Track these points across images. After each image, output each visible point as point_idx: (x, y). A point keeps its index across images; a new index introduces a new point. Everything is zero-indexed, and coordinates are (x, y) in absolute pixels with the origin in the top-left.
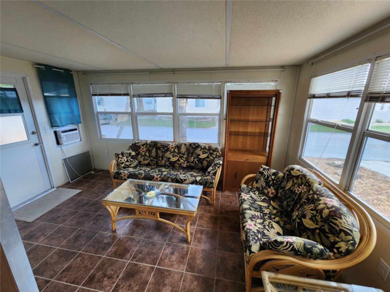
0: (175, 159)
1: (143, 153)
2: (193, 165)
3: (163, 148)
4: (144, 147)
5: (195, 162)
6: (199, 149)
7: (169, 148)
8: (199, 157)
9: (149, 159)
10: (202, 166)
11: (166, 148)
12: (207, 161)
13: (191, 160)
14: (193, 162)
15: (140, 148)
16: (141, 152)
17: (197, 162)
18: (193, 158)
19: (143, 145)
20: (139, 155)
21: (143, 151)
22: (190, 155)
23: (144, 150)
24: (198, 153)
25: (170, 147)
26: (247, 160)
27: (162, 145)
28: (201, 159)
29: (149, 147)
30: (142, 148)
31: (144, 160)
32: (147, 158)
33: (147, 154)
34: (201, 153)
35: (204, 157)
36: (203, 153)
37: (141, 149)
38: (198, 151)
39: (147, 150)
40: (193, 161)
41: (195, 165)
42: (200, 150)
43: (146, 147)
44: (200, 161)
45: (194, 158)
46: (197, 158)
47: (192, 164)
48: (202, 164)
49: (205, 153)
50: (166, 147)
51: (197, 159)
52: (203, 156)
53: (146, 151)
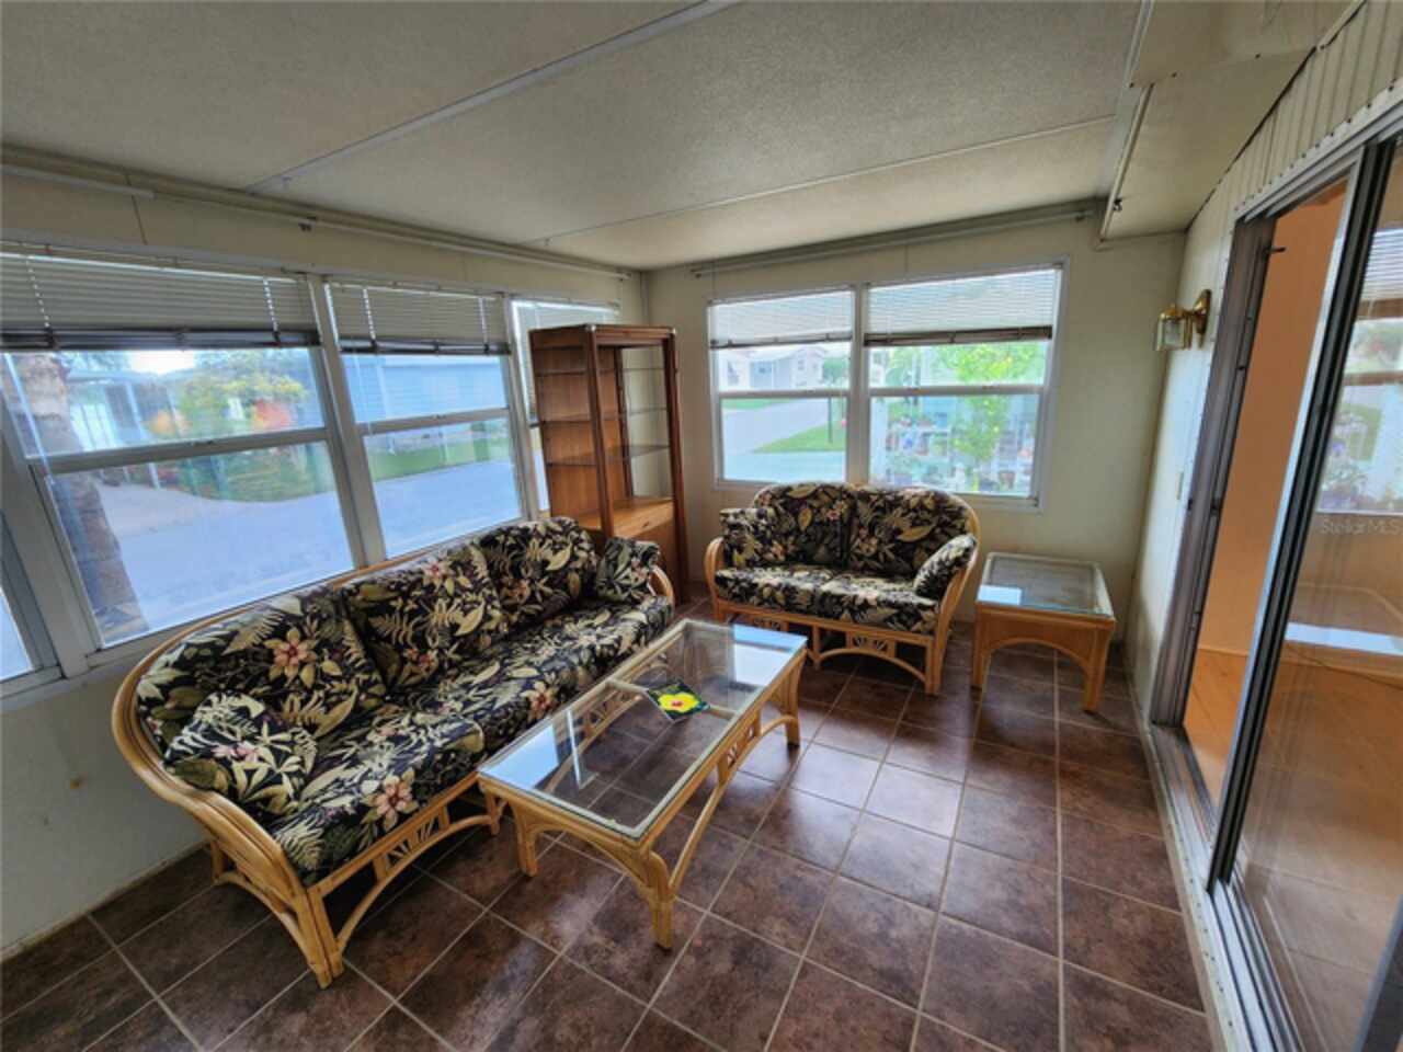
0: (476, 616)
1: (307, 675)
2: (538, 607)
3: (406, 596)
4: (294, 641)
5: (541, 592)
6: (535, 541)
7: (432, 586)
8: (550, 568)
9: (353, 687)
10: (568, 593)
11: (417, 593)
12: (577, 570)
13: (521, 596)
14: (532, 599)
15: (270, 656)
16: (290, 673)
17: (548, 590)
18: (525, 583)
19: (280, 632)
20: (284, 696)
21: (302, 664)
22: (508, 579)
23: (302, 656)
24: (539, 559)
25: (431, 578)
26: (646, 525)
27: (388, 589)
28: (555, 572)
29: (319, 627)
30: (284, 647)
31: (329, 707)
32: (338, 686)
33: (329, 667)
34: (547, 553)
35: (563, 563)
36: (555, 552)
37: (280, 658)
38: (536, 551)
39: (317, 650)
40: (533, 593)
41: (546, 602)
42: (541, 545)
43: (303, 638)
44: (556, 582)
45: (532, 581)
46: (544, 574)
47: (532, 609)
48: (566, 587)
49: (561, 549)
50: (413, 586)
51: (544, 580)
52: (558, 561)
53: (314, 656)
